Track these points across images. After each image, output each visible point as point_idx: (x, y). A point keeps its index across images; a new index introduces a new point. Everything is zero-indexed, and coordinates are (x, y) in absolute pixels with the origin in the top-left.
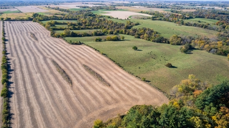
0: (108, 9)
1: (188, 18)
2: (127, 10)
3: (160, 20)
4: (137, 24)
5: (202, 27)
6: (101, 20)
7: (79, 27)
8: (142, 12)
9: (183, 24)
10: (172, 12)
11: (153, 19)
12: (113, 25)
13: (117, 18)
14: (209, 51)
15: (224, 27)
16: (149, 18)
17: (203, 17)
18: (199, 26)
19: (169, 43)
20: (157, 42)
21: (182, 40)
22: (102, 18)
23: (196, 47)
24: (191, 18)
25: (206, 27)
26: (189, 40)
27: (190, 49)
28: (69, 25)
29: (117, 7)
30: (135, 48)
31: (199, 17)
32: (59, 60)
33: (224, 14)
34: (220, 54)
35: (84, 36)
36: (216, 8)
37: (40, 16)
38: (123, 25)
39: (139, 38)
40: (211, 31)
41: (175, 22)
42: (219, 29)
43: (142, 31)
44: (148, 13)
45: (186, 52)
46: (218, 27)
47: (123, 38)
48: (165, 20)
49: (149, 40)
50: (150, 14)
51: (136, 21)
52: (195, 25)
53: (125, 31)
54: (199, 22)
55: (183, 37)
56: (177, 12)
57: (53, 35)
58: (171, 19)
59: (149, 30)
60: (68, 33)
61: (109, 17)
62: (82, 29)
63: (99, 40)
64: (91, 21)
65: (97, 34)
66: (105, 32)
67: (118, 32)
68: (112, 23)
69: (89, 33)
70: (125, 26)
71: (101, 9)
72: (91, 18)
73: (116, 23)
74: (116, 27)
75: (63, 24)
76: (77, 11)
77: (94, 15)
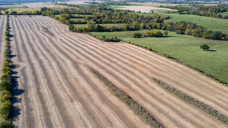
0: (120, 4)
3: (189, 13)
4: (168, 18)
6: (121, 14)
7: (101, 21)
8: (161, 7)
9: (220, 17)
11: (181, 12)
12: (139, 19)
13: (140, 12)
16: (173, 12)
22: (123, 12)
30: (206, 47)
35: (113, 31)
38: (151, 18)
39: (183, 34)
41: (209, 16)
43: (182, 25)
47: (166, 33)
48: (194, 13)
49: (200, 36)
51: (164, 15)
53: (161, 25)
57: (72, 29)
58: (202, 12)
59: (190, 24)
60: (93, 27)
61: (129, 11)
62: (105, 23)
63: (138, 36)
64: (109, 14)
65: (129, 29)
66: (135, 26)
67: (151, 26)
68: (138, 16)
69: (119, 28)
70: (156, 19)
71: (112, 4)
72: (109, 11)
73: (142, 17)
74: (144, 21)
75: (79, 17)
76: (87, 6)
77: (110, 9)
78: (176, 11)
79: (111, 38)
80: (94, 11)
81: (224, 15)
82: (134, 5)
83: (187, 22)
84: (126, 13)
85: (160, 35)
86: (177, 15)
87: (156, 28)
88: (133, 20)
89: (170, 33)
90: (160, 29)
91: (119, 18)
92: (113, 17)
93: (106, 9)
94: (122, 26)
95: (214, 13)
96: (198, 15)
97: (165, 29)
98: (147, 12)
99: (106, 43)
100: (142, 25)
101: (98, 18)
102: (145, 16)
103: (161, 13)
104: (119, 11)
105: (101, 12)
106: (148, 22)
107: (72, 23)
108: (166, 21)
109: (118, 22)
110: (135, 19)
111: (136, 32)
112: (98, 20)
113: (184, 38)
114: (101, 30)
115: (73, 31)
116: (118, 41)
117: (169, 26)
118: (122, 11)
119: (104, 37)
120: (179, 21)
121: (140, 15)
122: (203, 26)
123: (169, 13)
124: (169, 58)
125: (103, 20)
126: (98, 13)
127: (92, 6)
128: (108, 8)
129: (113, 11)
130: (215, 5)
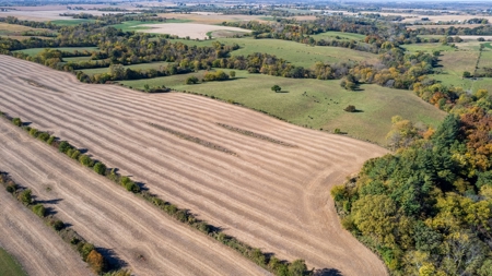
0: (144, 21)
1: (316, 33)
3: (269, 37)
4: (236, 48)
5: (347, 46)
6: (155, 43)
7: (125, 60)
8: (224, 24)
9: (313, 42)
10: (279, 21)
11: (257, 35)
12: (190, 52)
13: (188, 38)
14: (384, 84)
15: (379, 46)
16: (246, 35)
17: (337, 30)
18: (342, 45)
19: (314, 77)
20: (295, 77)
21: (333, 71)
22: (157, 39)
23: (360, 81)
24: (320, 31)
25: (353, 46)
26: (343, 70)
27: (355, 84)
28: (94, 56)
29: (160, 15)
30: (277, 89)
31: (332, 30)
33: (363, 24)
34: (399, 87)
35: (154, 76)
36: (345, 13)
38: (209, 50)
39: (257, 72)
40: (364, 53)
41: (298, 40)
42: (375, 50)
43: (256, 59)
46: (371, 46)
47: (233, 74)
48: (278, 37)
49: (279, 75)
50: (244, 27)
51: (231, 42)
52: (335, 44)
53: (225, 62)
54: (338, 38)
55: (333, 64)
56: (288, 22)
57: (85, 79)
58: (288, 34)
59: (267, 56)
60: (119, 72)
61: (168, 36)
62: (132, 63)
63: (194, 81)
64: (132, 46)
65: (177, 72)
66: (186, 66)
67: (210, 64)
68: (186, 48)
69: (161, 71)
70: (217, 52)
71: (127, 19)
72: (130, 39)
73: (194, 48)
74: (198, 56)
75: (76, 56)
76: (73, 26)
77: (129, 34)
78: (250, 31)
79: (156, 88)
80: (97, 39)
81: (317, 38)
82: (173, 20)
83: (263, 53)
84: (164, 42)
85: (224, 78)
86: (251, 41)
87: (218, 66)
88: (179, 54)
89: (238, 73)
90: (225, 67)
91: (154, 53)
92: (141, 51)
93: (121, 34)
94: (163, 66)
95: (305, 36)
96: (284, 38)
97: (232, 67)
98: (201, 38)
99: (153, 96)
100: (196, 63)
101: (117, 54)
102: (200, 45)
103: (225, 39)
104: (149, 36)
105: (114, 41)
106: (205, 57)
107: (75, 67)
108: (233, 54)
109: (154, 60)
110: (183, 54)
111: (190, 75)
112: (120, 59)
113: (259, 78)
114: (133, 76)
115: (88, 82)
116: (168, 91)
117: (237, 61)
118: (154, 36)
119: (147, 87)
120: (252, 52)
121: (190, 44)
122: (284, 59)
123: (238, 37)
124: (234, 103)
125: (128, 59)
126: (108, 43)
127: (85, 26)
128: (124, 31)
129: (138, 38)
130: (313, 18)
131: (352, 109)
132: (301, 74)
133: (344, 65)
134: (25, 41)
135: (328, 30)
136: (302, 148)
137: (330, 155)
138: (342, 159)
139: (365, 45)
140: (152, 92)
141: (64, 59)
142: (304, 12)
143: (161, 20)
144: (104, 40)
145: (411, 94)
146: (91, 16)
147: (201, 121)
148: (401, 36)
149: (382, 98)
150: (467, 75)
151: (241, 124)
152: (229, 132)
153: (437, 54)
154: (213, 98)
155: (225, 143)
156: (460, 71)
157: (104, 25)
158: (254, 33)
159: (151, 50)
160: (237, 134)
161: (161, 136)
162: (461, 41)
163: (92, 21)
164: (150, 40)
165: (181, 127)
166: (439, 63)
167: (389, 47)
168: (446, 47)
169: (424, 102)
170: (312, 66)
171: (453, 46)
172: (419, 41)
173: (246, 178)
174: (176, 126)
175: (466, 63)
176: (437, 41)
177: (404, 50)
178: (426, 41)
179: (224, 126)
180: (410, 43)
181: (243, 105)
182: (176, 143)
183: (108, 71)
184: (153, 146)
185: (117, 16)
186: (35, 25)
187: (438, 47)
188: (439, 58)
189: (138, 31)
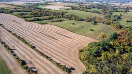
0: (44, 5)
1: (89, 9)
2: (56, 5)
3: (76, 10)
5: (96, 12)
6: (46, 11)
7: (37, 16)
8: (65, 6)
10: (80, 5)
11: (73, 9)
12: (54, 13)
13: (54, 10)
14: (103, 23)
15: (105, 13)
16: (70, 9)
17: (95, 8)
18: (95, 12)
19: (85, 21)
20: (80, 21)
21: (91, 19)
22: (46, 10)
23: (97, 22)
24: (90, 8)
25: (98, 12)
26: (93, 19)
27: (95, 23)
28: (30, 14)
29: (49, 3)
30: (73, 24)
31: (93, 8)
32: (42, 32)
33: (103, 6)
34: (107, 24)
35: (43, 20)
36: (99, 3)
37: (7, 10)
38: (59, 13)
39: (71, 19)
40: (101, 14)
41: (83, 11)
42: (104, 14)
43: (71, 16)
44: (68, 7)
45: (94, 24)
46: (103, 12)
47: (64, 20)
48: (78, 10)
49: (76, 20)
50: (70, 7)
51: (65, 11)
52: (93, 12)
53: (63, 16)
54: (94, 10)
55: (91, 18)
56: (82, 5)
57: (26, 20)
58: (81, 9)
59: (74, 15)
60: (35, 19)
61: (49, 9)
62: (39, 16)
63: (53, 22)
64: (40, 12)
65: (50, 19)
66: (52, 17)
67: (59, 17)
68: (53, 12)
69: (46, 19)
70: (61, 14)
71: (40, 4)
72: (40, 10)
73: (55, 13)
74: (56, 15)
75: (26, 14)
76: (26, 6)
77: (40, 8)
78: (71, 8)
79: (43, 23)
80: (31, 10)
81: (88, 10)
82: (52, 5)
83: (73, 14)
84: (48, 11)
85: (61, 21)
86: (71, 11)
87: (61, 17)
88: (51, 14)
91: (45, 14)
92: (42, 13)
93: (38, 9)
94: (47, 17)
95: (85, 9)
96: (80, 10)
97: (64, 18)
98: (58, 10)
99: (42, 25)
100: (55, 17)
101: (36, 14)
102: (57, 12)
103: (64, 10)
104: (44, 9)
105: (35, 10)
106: (58, 15)
107: (24, 17)
108: (65, 14)
109: (45, 16)
110: (52, 14)
111: (52, 20)
112: (36, 15)
113: (70, 21)
114: (38, 20)
115: (27, 21)
116: (46, 24)
117: (66, 16)
118: (46, 9)
119: (41, 23)
120: (70, 14)
121: (54, 11)
122: (78, 16)
123: (68, 10)
124: (61, 27)
125: (38, 15)
126: (34, 11)
127: (29, 6)
128: (39, 8)
129: (42, 10)
130: (89, 4)
131: (92, 30)
132: (82, 20)
133: (94, 18)
134: (14, 10)
135: (92, 8)
136: (75, 39)
137: (81, 41)
138: (84, 42)
139: (101, 12)
140: (42, 24)
141: (22, 15)
142: (88, 2)
143: (49, 5)
144: (33, 10)
145: (110, 26)
146: (31, 4)
147: (52, 32)
148: (112, 10)
149: (101, 27)
150: (128, 21)
151: (62, 33)
152: (58, 35)
153: (121, 15)
154: (56, 26)
155: (56, 37)
156: (126, 20)
157: (34, 6)
158: (72, 9)
159: (44, 13)
160: (60, 35)
161: (41, 35)
162: (129, 11)
163: (31, 5)
164: (45, 10)
165: (47, 33)
166: (121, 18)
167: (108, 13)
168: (124, 13)
169: (113, 28)
170: (85, 18)
171: (126, 13)
172: (117, 11)
173: (59, 46)
174: (46, 33)
175: (128, 18)
176: (122, 11)
177: (112, 14)
178: (119, 11)
179: (57, 33)
180: (114, 12)
181: (63, 28)
182: (45, 37)
183: (32, 19)
184: (39, 38)
185: (38, 3)
186: (17, 6)
187: (122, 13)
188: (121, 16)
189: (42, 8)
